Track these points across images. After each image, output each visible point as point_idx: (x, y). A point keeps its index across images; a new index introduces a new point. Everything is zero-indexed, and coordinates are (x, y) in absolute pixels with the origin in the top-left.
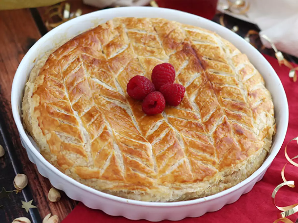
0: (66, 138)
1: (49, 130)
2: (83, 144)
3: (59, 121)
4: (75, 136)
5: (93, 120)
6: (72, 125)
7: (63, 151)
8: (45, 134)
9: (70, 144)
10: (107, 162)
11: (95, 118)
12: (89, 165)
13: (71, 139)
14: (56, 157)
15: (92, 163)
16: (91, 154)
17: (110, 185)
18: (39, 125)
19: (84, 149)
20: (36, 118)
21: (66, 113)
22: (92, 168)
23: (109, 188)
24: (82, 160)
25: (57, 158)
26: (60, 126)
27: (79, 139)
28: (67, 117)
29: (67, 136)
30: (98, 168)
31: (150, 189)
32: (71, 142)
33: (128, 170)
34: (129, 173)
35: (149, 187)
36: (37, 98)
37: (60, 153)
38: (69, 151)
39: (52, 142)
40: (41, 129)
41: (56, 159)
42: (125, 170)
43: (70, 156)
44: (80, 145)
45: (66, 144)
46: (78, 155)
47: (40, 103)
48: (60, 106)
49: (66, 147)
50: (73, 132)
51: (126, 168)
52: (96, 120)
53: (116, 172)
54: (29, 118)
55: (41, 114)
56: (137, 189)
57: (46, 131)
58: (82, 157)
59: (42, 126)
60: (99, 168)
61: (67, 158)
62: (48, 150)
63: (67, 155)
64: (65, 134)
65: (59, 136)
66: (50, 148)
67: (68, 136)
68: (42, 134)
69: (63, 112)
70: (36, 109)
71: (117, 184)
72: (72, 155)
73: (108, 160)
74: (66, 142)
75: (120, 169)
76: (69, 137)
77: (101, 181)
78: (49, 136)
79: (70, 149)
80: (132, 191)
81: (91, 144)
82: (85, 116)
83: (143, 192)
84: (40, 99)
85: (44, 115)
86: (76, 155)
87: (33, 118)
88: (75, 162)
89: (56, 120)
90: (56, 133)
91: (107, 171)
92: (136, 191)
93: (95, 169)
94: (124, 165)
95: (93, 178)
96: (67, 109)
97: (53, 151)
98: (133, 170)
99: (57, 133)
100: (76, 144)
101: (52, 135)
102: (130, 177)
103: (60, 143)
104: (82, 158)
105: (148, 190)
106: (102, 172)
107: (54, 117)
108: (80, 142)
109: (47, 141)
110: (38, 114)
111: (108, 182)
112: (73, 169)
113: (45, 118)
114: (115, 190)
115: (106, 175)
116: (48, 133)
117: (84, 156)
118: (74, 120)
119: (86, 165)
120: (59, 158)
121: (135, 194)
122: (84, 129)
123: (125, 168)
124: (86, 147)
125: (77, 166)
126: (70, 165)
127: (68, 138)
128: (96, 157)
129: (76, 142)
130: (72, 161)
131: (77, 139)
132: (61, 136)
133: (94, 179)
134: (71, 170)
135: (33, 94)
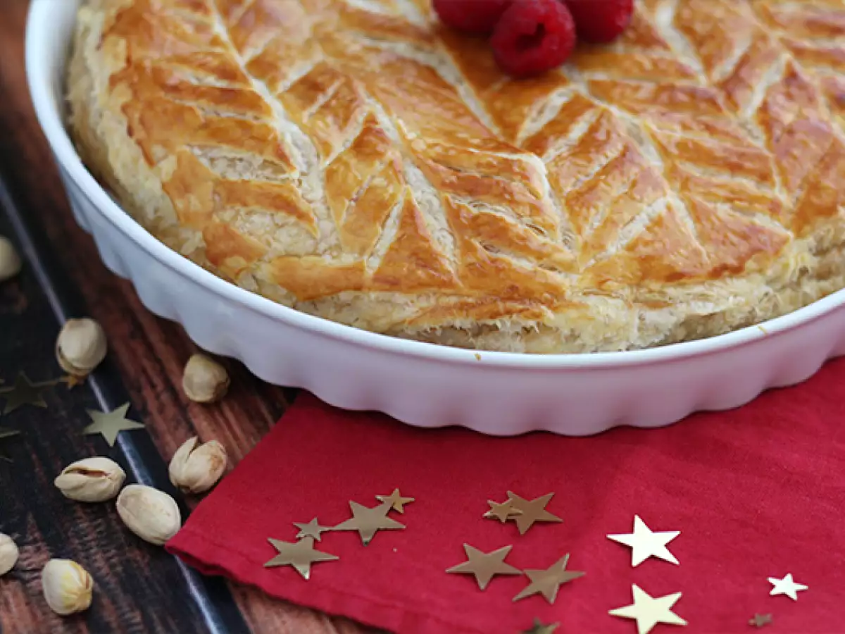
0: (232, 162)
1: (166, 144)
2: (295, 175)
3: (199, 112)
4: (261, 153)
5: (321, 100)
6: (249, 116)
7: (223, 208)
8: (155, 159)
9: (245, 182)
10: (386, 230)
11: (331, 91)
12: (322, 246)
13: (251, 164)
14: (199, 235)
15: (332, 240)
16: (328, 209)
17: (408, 307)
18: (130, 132)
19: (300, 192)
20: (118, 109)
21: (222, 84)
22: (334, 258)
23: (404, 322)
24: (294, 231)
25: (205, 239)
26: (206, 126)
27: (277, 161)
28: (227, 97)
29: (231, 155)
30: (356, 255)
31: (555, 309)
32: (252, 174)
33: (467, 248)
34: (471, 259)
35: (549, 304)
36: (116, 44)
37: (214, 217)
38: (245, 205)
39: (180, 185)
40: (139, 143)
41: (203, 244)
42: (457, 252)
43: (252, 222)
44: (283, 180)
45: (234, 183)
46: (281, 216)
47: (129, 60)
48: (202, 66)
49: (232, 194)
50: (253, 138)
51: (459, 243)
52: (335, 96)
53: (426, 258)
54: (93, 119)
55: (135, 94)
56: (509, 312)
57: (157, 151)
58: (293, 219)
59: (140, 133)
60: (362, 251)
61: (240, 232)
62: (170, 220)
63: (239, 223)
64: (226, 151)
65: (204, 162)
66: (175, 206)
67: (239, 156)
68: (142, 161)
69: (212, 81)
70: (114, 80)
71: (433, 301)
72: (255, 218)
73: (390, 222)
74: (233, 177)
75: (437, 247)
76: (241, 160)
77: (373, 295)
78: (168, 167)
79: (249, 199)
80: (491, 322)
81: (323, 175)
82: (292, 89)
83: (531, 323)
84: (129, 47)
85: (146, 95)
86: (272, 215)
87: (107, 114)
88: (272, 241)
89: (191, 109)
90: (192, 154)
91: (389, 259)
92: (506, 318)
93: (348, 259)
94: (452, 234)
95: (340, 290)
96: (227, 72)
97: (186, 218)
98: (485, 247)
99: (197, 152)
100: (268, 178)
101: (179, 161)
102: (476, 271)
103: (210, 184)
104: (296, 224)
105: (549, 316)
106: (372, 265)
107: (181, 99)
108: (284, 172)
109: (164, 186)
110: (123, 95)
111: (399, 298)
112: (265, 271)
113: (150, 105)
114: (426, 325)
115: (389, 271)
116: (165, 157)
117: (302, 216)
118: (254, 103)
119: (311, 250)
120: (210, 238)
121: (503, 334)
122: (295, 128)
123: (455, 243)
124: (304, 185)
125: (280, 257)
126: (251, 254)
127: (238, 162)
128: (344, 215)
129: (268, 172)
130: (259, 238)
131: (272, 163)
132: (212, 160)
133: (345, 296)
134: (259, 275)
135: (104, 36)
